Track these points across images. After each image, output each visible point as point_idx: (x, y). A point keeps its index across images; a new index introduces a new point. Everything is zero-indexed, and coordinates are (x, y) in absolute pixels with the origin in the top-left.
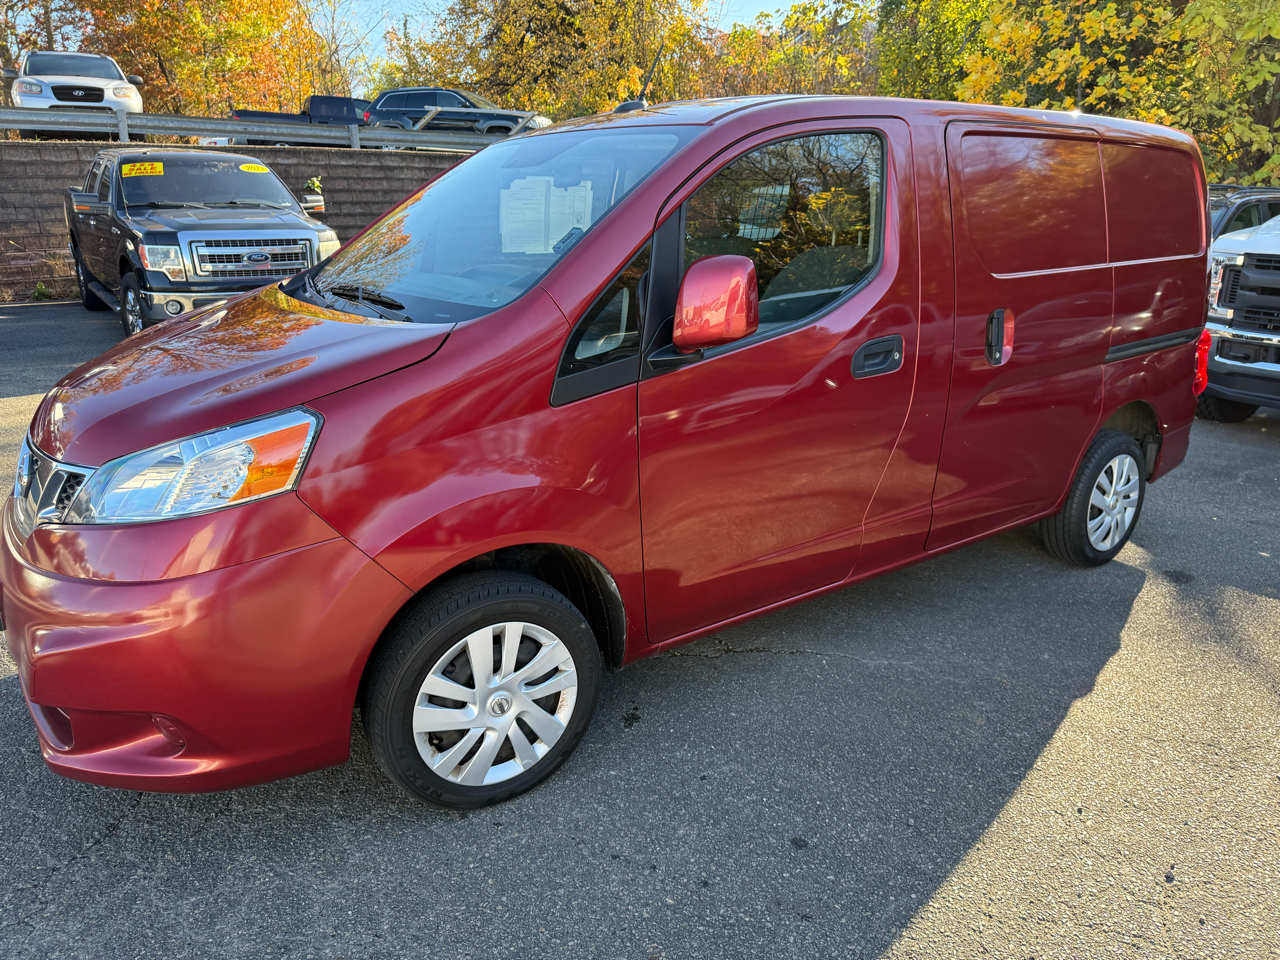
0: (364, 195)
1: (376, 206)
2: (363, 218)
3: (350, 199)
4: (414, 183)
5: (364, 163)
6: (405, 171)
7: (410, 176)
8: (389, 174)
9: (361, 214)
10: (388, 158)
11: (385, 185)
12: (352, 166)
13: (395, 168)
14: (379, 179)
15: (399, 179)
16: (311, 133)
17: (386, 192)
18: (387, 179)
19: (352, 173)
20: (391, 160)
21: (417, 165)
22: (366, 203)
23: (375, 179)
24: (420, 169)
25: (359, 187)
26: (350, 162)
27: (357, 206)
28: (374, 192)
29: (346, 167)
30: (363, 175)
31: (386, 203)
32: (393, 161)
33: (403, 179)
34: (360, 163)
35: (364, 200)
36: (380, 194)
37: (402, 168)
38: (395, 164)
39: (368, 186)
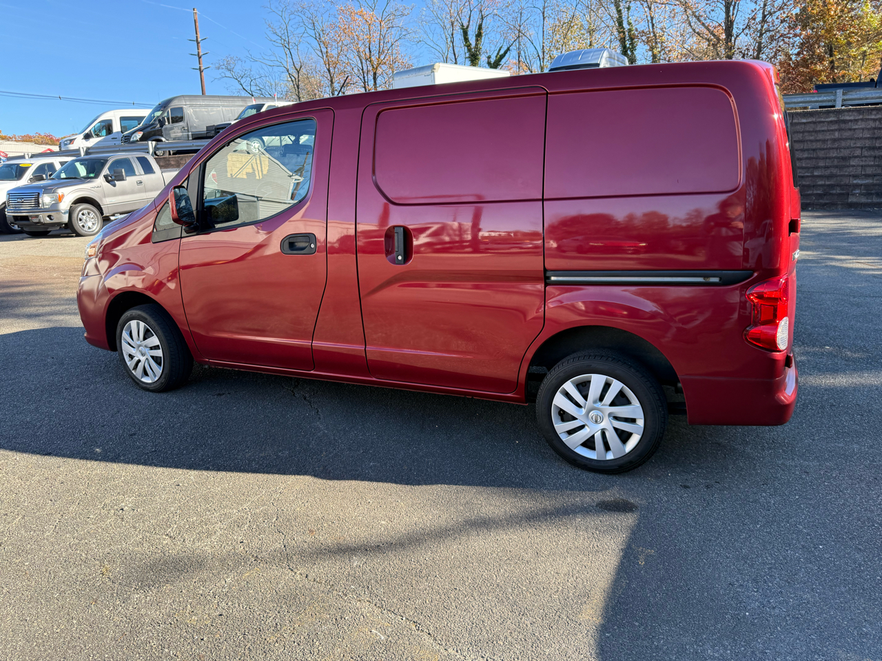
0: (814, 144)
1: (823, 152)
2: (808, 161)
3: (802, 147)
4: (866, 131)
5: (823, 120)
6: (859, 123)
7: (863, 126)
8: (843, 126)
9: (807, 158)
10: (846, 113)
11: (837, 135)
12: (810, 123)
13: (851, 121)
14: (832, 130)
15: (850, 130)
16: (802, 100)
17: (834, 140)
18: (840, 130)
19: (809, 128)
20: (848, 115)
21: (873, 117)
22: (814, 150)
23: (828, 131)
24: (874, 120)
25: (812, 138)
26: (810, 120)
27: (806, 152)
28: (824, 141)
29: (804, 123)
30: (818, 129)
31: (833, 149)
32: (850, 116)
33: (855, 129)
34: (818, 120)
35: (814, 147)
36: (829, 142)
37: (856, 121)
38: (852, 118)
39: (820, 137)
